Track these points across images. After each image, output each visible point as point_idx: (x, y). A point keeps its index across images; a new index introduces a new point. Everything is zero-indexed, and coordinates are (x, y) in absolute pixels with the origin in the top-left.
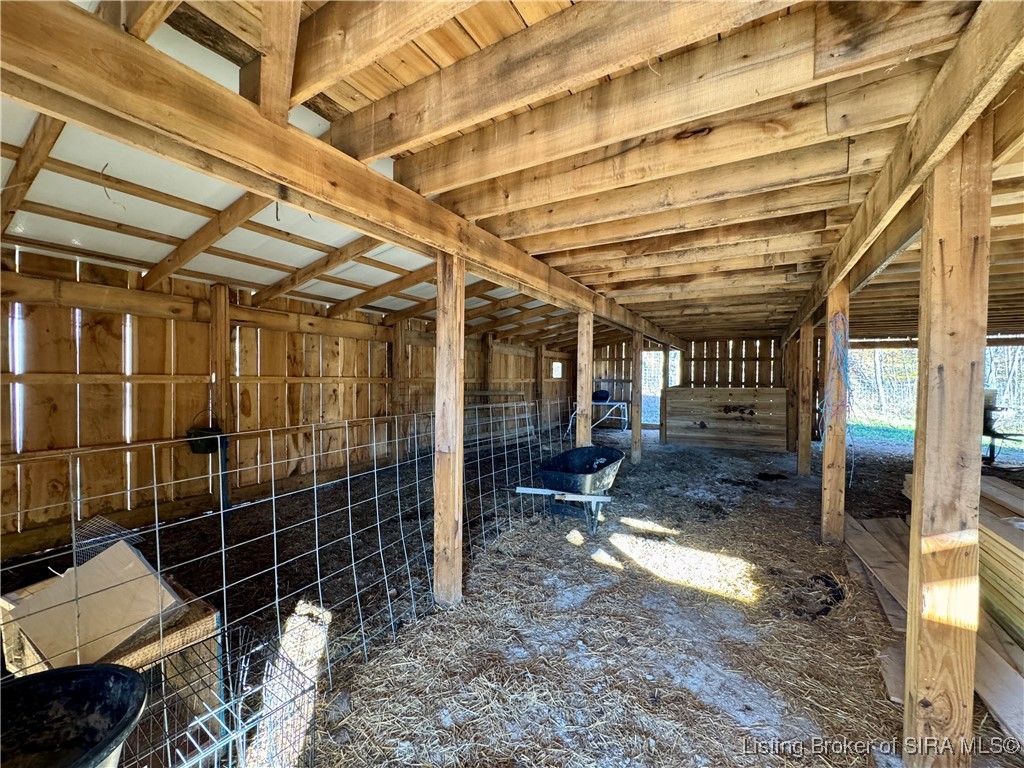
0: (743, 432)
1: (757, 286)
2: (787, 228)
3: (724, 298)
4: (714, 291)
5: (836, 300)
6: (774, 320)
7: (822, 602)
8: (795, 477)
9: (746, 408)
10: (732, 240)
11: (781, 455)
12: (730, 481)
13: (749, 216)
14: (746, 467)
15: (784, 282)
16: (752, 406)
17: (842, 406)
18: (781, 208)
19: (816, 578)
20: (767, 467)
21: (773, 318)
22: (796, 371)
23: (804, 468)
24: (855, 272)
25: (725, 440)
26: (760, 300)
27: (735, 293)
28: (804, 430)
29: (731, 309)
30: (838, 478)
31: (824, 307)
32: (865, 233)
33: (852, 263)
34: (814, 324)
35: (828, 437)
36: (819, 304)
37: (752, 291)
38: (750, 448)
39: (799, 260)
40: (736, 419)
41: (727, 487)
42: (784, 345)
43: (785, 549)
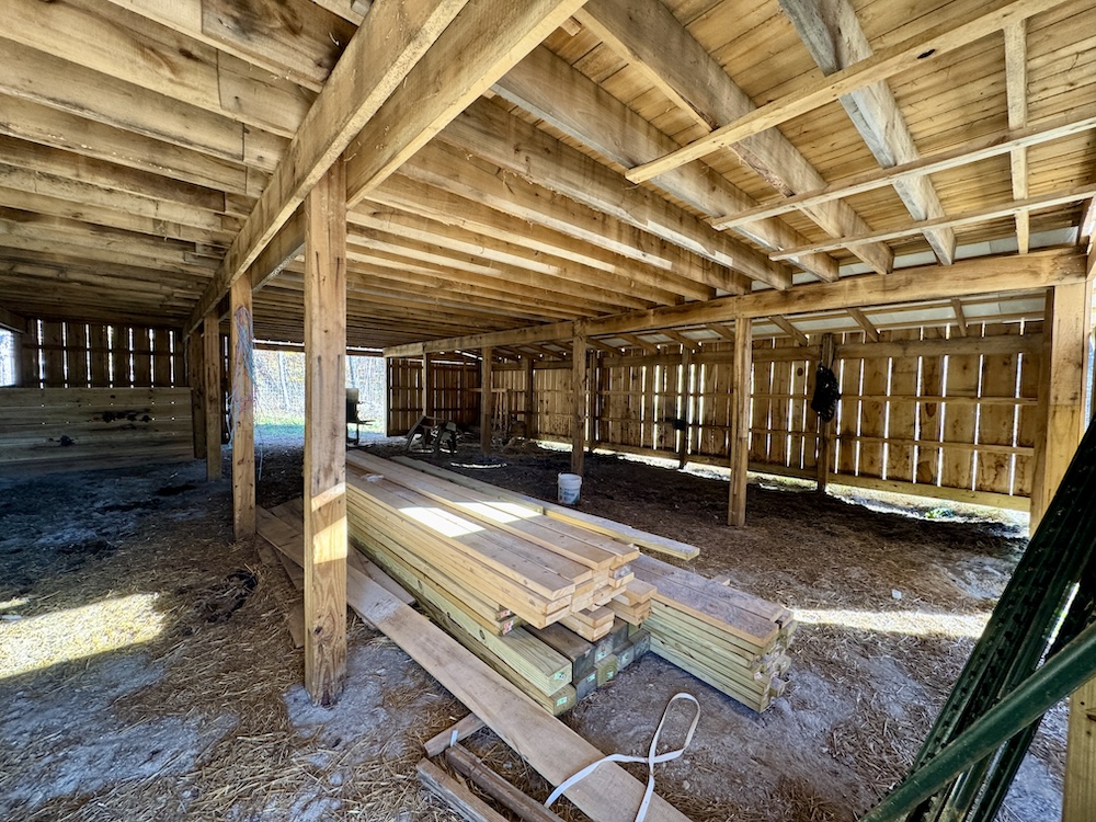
0: (136, 444)
1: (147, 258)
2: (181, 195)
3: (94, 262)
4: (76, 247)
5: (239, 293)
6: (172, 306)
7: (237, 598)
8: (206, 484)
9: (138, 413)
10: (103, 182)
11: (188, 464)
12: (117, 507)
13: (127, 159)
14: (142, 487)
15: (182, 261)
16: (147, 410)
17: (249, 402)
18: (171, 167)
19: (230, 577)
20: (171, 479)
21: (169, 303)
22: (201, 368)
23: (214, 472)
24: (256, 268)
25: (107, 457)
26: (152, 276)
27: (112, 258)
28: (213, 432)
29: (107, 281)
30: (248, 473)
31: (227, 298)
32: (262, 230)
33: (252, 257)
34: (219, 317)
35: (237, 434)
36: (222, 295)
37: (139, 263)
38: (145, 463)
39: (199, 239)
40: (123, 428)
41: (112, 516)
42: (186, 338)
43: (196, 562)
